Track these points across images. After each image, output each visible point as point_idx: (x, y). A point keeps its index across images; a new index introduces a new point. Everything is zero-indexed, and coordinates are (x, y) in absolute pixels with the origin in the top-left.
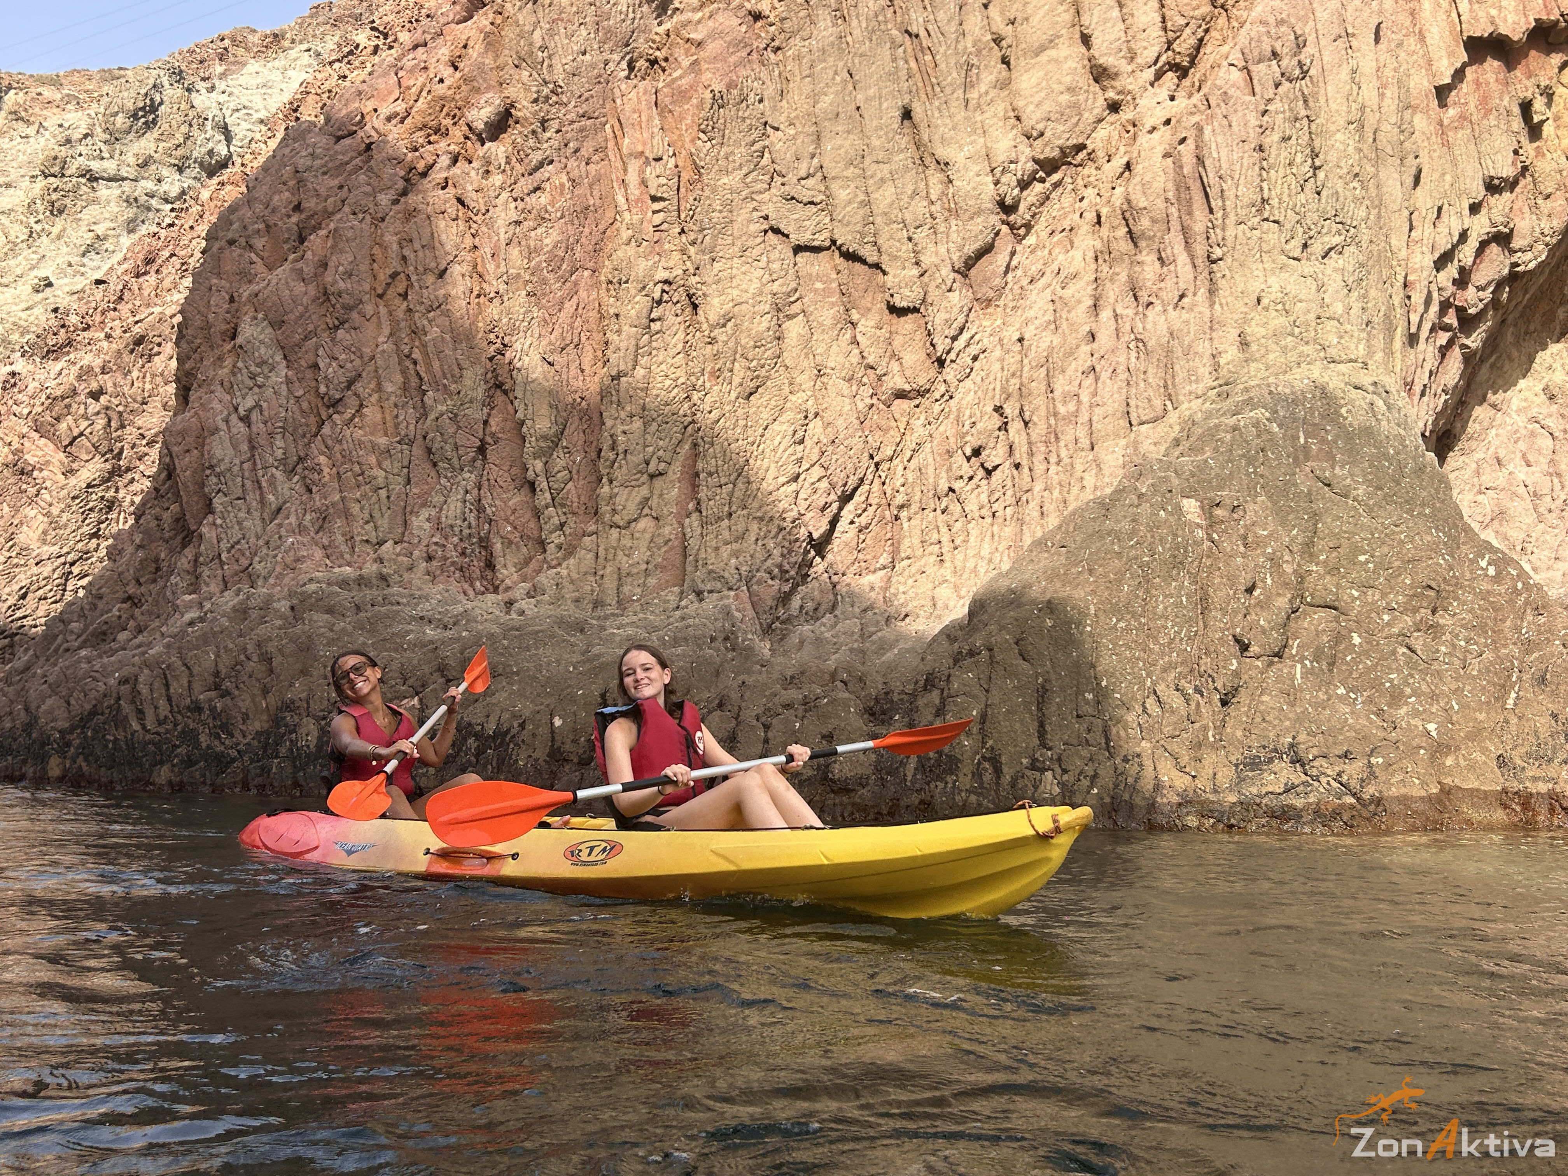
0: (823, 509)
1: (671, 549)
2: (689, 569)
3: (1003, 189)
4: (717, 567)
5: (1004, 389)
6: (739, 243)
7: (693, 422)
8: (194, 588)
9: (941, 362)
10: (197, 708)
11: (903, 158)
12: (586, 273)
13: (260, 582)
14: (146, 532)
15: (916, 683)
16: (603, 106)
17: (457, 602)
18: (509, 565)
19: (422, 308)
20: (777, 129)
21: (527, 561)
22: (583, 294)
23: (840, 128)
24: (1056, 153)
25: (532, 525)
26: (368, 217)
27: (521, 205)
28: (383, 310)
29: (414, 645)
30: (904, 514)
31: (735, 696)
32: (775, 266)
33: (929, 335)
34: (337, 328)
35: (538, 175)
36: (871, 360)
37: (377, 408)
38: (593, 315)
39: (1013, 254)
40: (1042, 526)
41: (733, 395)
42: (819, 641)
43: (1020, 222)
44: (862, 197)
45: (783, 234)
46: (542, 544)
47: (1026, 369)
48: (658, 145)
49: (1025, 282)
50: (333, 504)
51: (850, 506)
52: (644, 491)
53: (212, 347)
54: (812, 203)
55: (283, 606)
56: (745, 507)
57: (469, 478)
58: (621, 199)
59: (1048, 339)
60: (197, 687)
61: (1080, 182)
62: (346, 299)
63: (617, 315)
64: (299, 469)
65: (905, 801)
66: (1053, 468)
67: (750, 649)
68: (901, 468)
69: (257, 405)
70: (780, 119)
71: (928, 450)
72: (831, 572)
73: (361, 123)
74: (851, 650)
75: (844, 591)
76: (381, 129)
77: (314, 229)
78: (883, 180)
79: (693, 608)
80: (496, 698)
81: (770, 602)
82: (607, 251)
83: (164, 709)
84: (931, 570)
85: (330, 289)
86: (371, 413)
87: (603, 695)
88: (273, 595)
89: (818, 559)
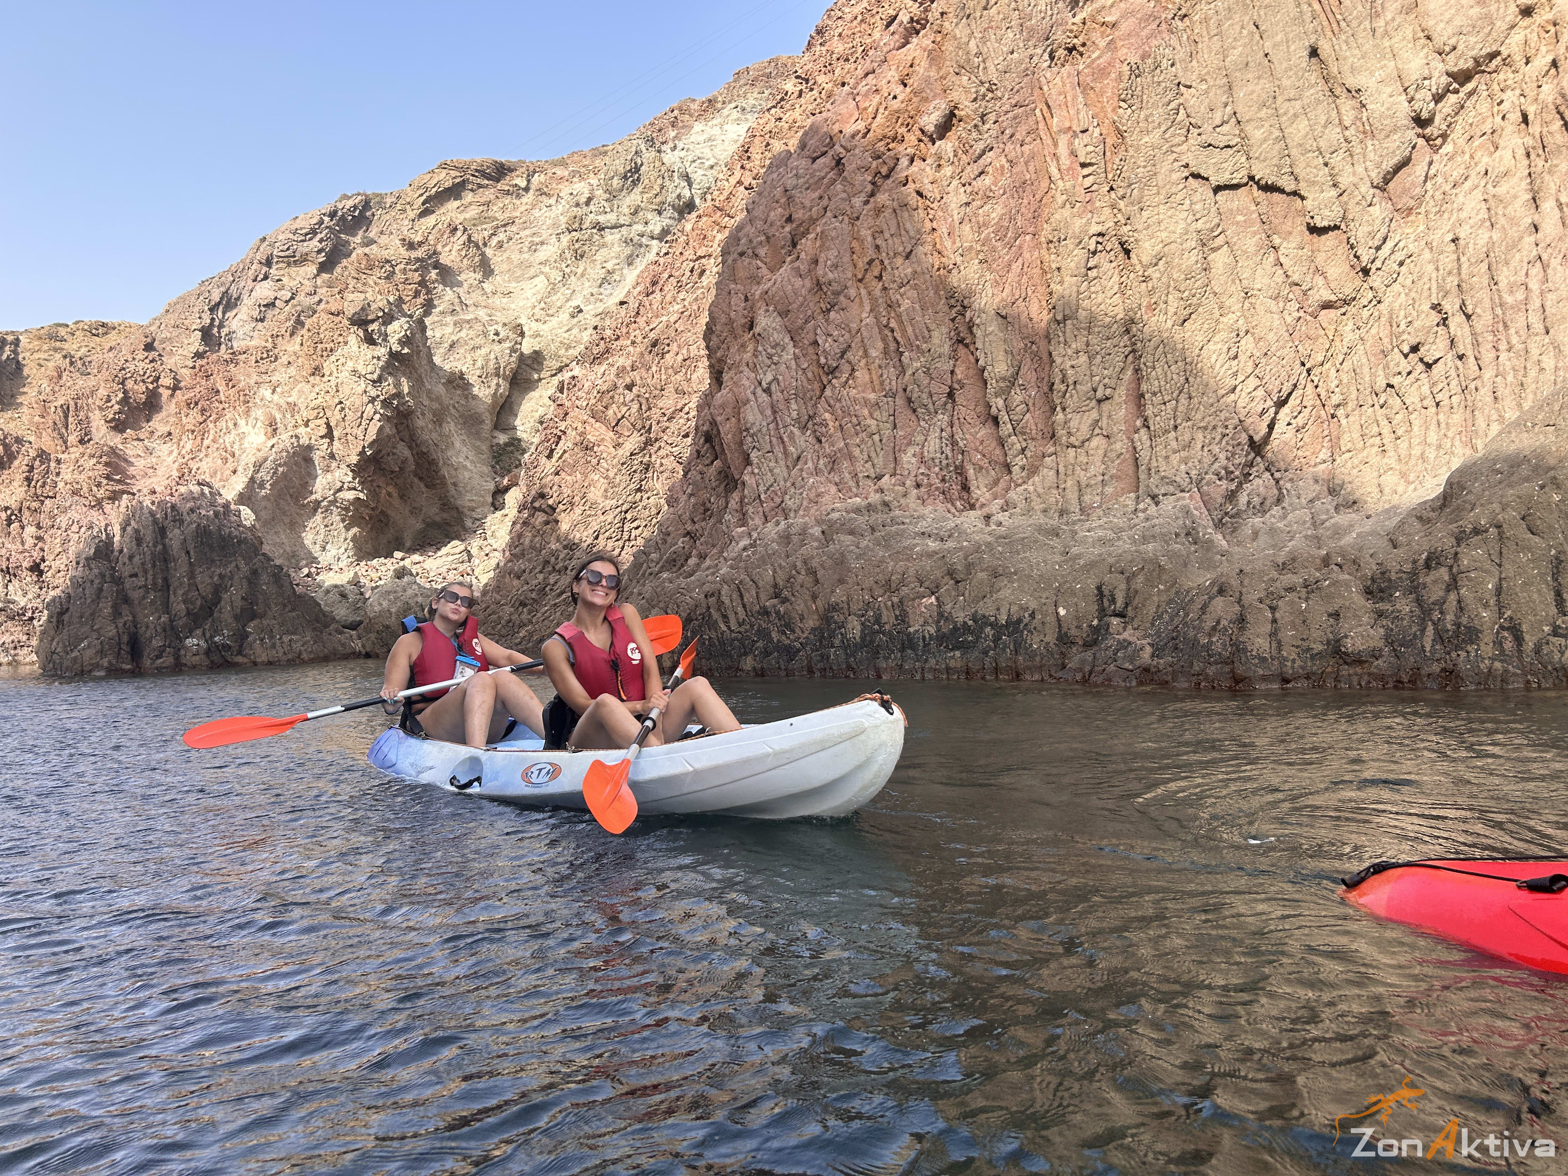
0: (1261, 415)
1: (1124, 461)
2: (1142, 476)
3: (1417, 105)
4: (1170, 473)
5: (1440, 288)
6: (1163, 192)
7: (1134, 351)
8: (743, 522)
9: (1366, 272)
10: (765, 612)
11: (1316, 90)
12: (1028, 237)
13: (792, 515)
14: (694, 484)
15: (1415, 562)
16: (1032, 94)
17: (945, 519)
18: (982, 486)
19: (895, 286)
20: (1190, 87)
22: (1026, 255)
23: (1250, 76)
24: (1470, 63)
25: (998, 451)
26: (846, 219)
27: (969, 189)
28: (863, 292)
29: (921, 555)
30: (1340, 412)
31: (1235, 583)
32: (1198, 207)
33: (1352, 247)
34: (829, 311)
35: (981, 161)
36: (1295, 278)
37: (865, 371)
38: (1038, 271)
39: (1431, 163)
40: (1498, 410)
41: (1170, 323)
42: (1272, 531)
43: (1436, 133)
44: (1277, 133)
45: (1203, 178)
46: (1008, 468)
47: (1465, 266)
48: (1084, 118)
49: (1447, 188)
50: (840, 450)
51: (1285, 410)
52: (1094, 415)
53: (735, 338)
54: (1228, 146)
55: (816, 531)
56: (1189, 419)
57: (943, 419)
58: (1054, 171)
59: (1484, 236)
60: (763, 596)
61: (1496, 86)
62: (835, 287)
63: (1059, 269)
64: (810, 425)
65: (1425, 670)
66: (1504, 355)
67: (1210, 541)
68: (1333, 371)
69: (775, 379)
70: (1191, 78)
71: (1361, 352)
72: (1273, 470)
73: (831, 145)
74: (1306, 537)
75: (1288, 485)
76: (848, 145)
77: (804, 234)
78: (1296, 116)
79: (1153, 509)
80: (1002, 594)
81: (1220, 500)
82: (1045, 215)
83: (742, 615)
84: (1375, 460)
85: (822, 280)
86: (861, 375)
87: (1099, 588)
88: (806, 524)
89: (1259, 459)
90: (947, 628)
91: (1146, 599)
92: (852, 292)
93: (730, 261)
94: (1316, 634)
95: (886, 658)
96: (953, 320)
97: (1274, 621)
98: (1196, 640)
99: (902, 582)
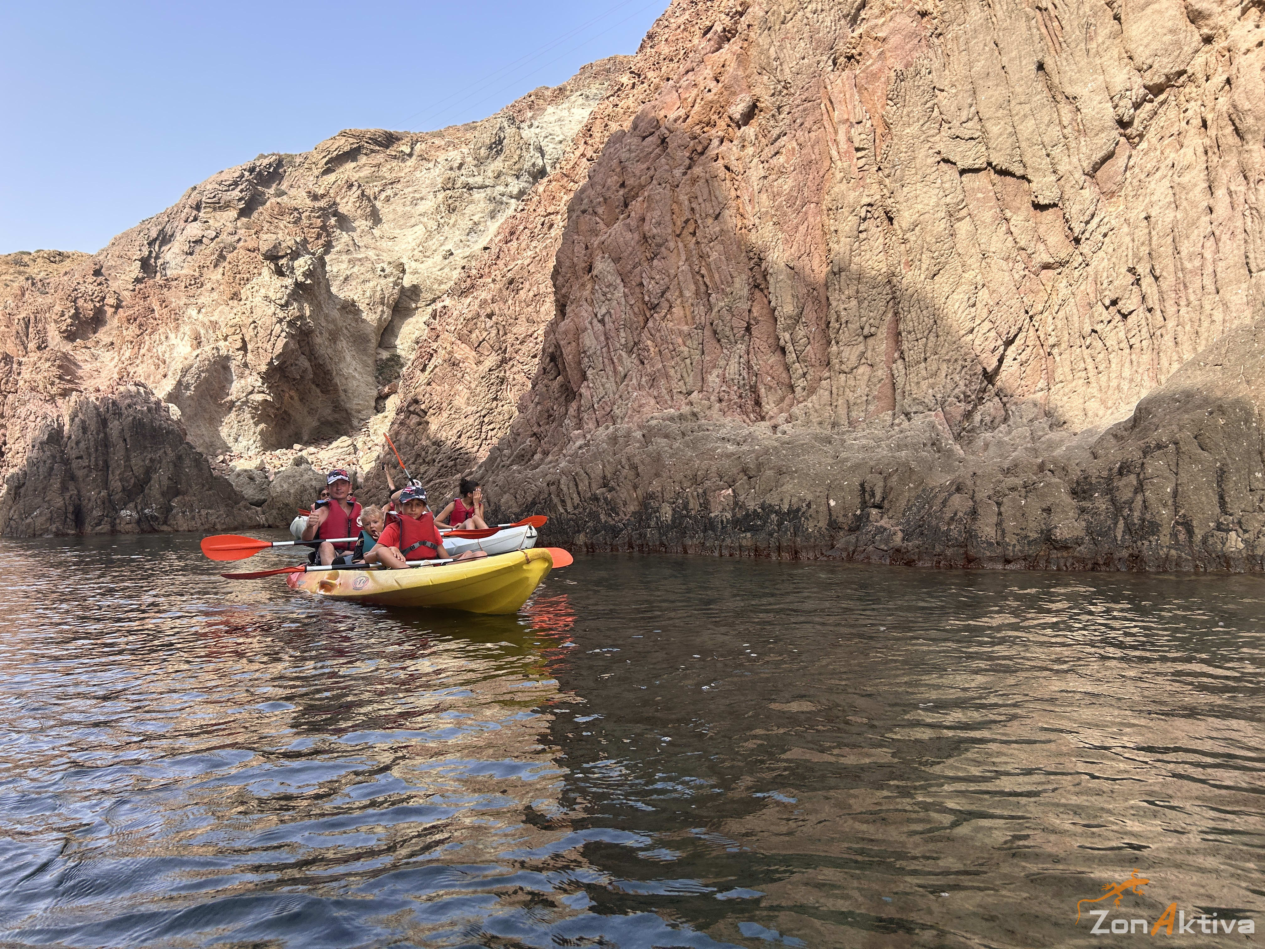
0: (993, 351)
1: (884, 385)
2: (898, 398)
3: (1121, 111)
4: (919, 396)
5: (1135, 255)
6: (920, 173)
7: (894, 298)
8: (579, 426)
9: (1077, 241)
10: (595, 498)
11: (1041, 97)
12: (812, 205)
13: (619, 421)
14: (541, 395)
15: (1110, 469)
16: (818, 92)
17: (741, 428)
18: (771, 402)
19: (706, 241)
20: (943, 91)
21: (782, 399)
22: (811, 219)
23: (990, 84)
24: (1163, 79)
25: (784, 375)
26: (668, 186)
27: (766, 165)
28: (680, 245)
29: (721, 456)
30: (1055, 351)
31: (969, 483)
32: (947, 185)
33: (1067, 221)
34: (652, 259)
35: (777, 144)
36: (1022, 244)
37: (681, 308)
38: (819, 232)
39: (1130, 157)
40: (1178, 352)
41: (923, 277)
42: (1000, 443)
43: (1135, 133)
45: (952, 163)
46: (792, 388)
47: (1155, 239)
48: (859, 112)
49: (1142, 176)
50: (658, 370)
51: (1012, 348)
52: (861, 348)
53: (577, 278)
54: (972, 139)
55: (638, 434)
56: (936, 353)
57: (741, 348)
58: (834, 153)
59: (1170, 215)
60: (594, 486)
61: (1182, 98)
62: (658, 240)
63: (836, 231)
64: (635, 350)
65: (1117, 555)
66: (1183, 310)
67: (951, 450)
68: (1050, 318)
69: (608, 312)
70: (944, 83)
71: (1072, 304)
72: (1002, 395)
73: (658, 127)
74: (1026, 449)
75: (1013, 408)
76: (671, 128)
77: (635, 197)
78: (1025, 116)
79: (906, 424)
80: (784, 488)
81: (959, 418)
82: (826, 189)
83: (577, 500)
84: (1081, 390)
85: (648, 234)
86: (677, 311)
87: (862, 485)
88: (630, 428)
89: (990, 386)
90: (740, 514)
91: (899, 495)
92: (672, 245)
93: (574, 217)
94: (1032, 525)
95: (692, 538)
96: (751, 269)
97: (1000, 514)
98: (938, 528)
99: (706, 477)
